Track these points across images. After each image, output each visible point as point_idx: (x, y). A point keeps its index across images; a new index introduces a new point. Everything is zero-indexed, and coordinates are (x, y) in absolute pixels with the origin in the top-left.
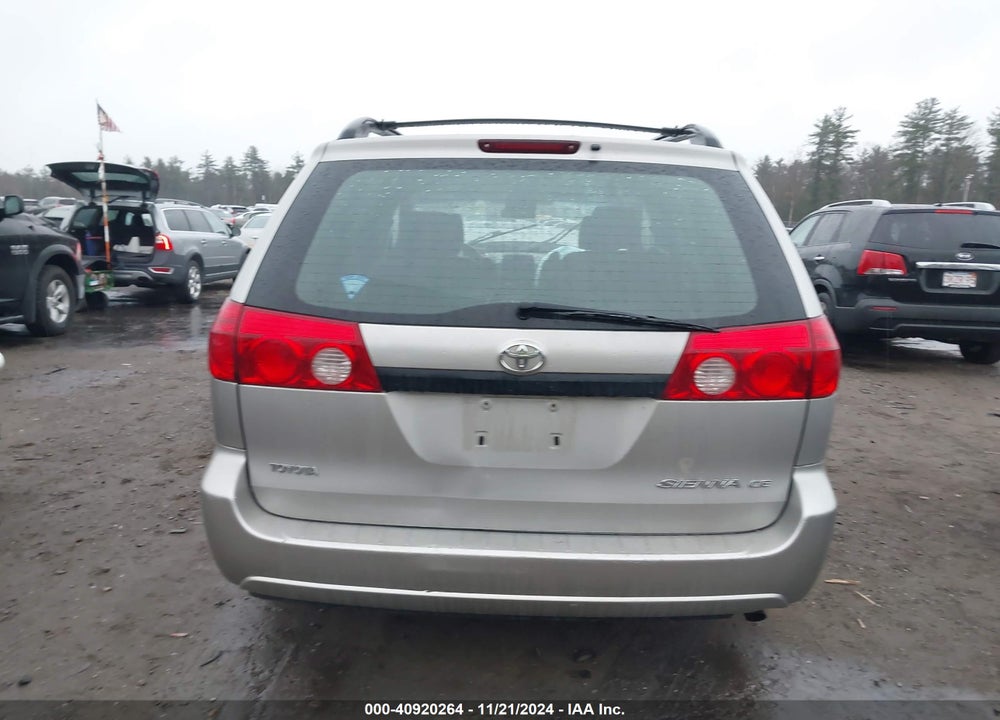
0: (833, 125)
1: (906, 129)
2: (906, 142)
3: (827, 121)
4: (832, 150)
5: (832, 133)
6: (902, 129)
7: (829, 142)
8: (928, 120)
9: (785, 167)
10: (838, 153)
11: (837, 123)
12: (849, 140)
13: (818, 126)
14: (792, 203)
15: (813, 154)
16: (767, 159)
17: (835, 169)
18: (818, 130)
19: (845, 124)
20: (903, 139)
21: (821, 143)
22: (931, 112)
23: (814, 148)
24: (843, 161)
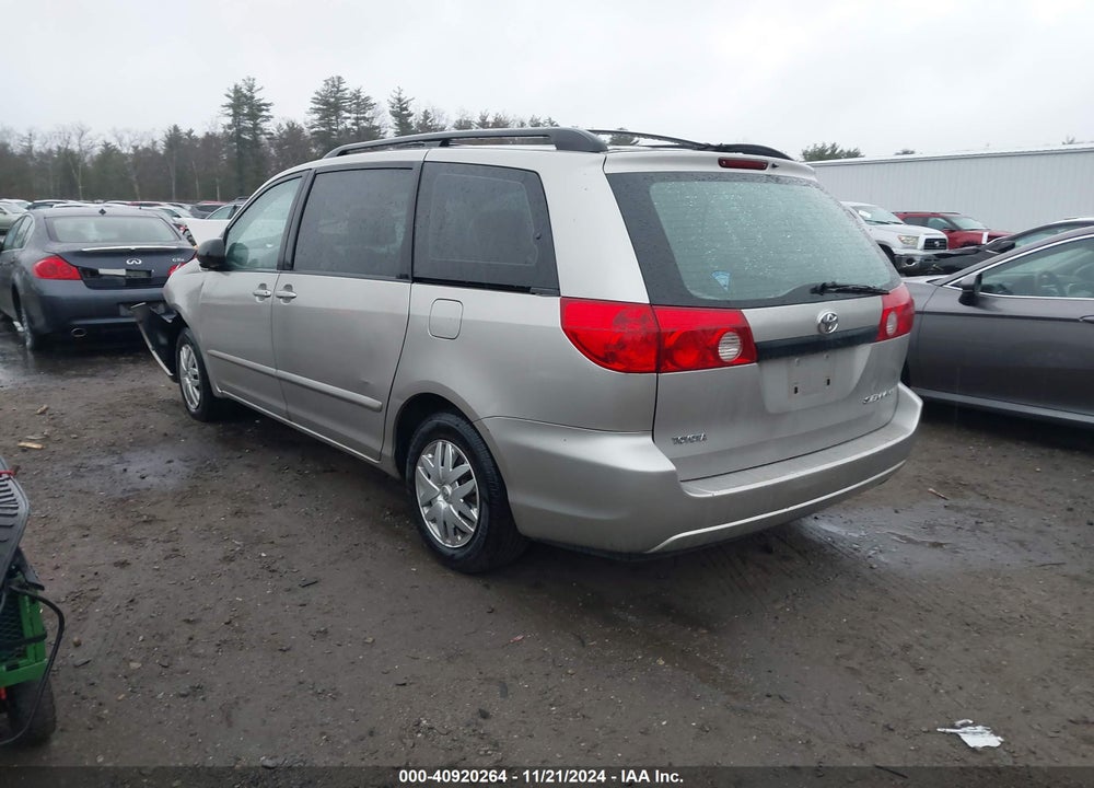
0: (245, 96)
1: (317, 106)
2: (320, 119)
3: (237, 91)
4: (249, 124)
5: (245, 105)
6: (313, 106)
7: (244, 115)
8: (337, 99)
9: (196, 139)
10: (256, 126)
11: (248, 94)
12: (264, 113)
13: (228, 96)
14: (217, 180)
15: (230, 127)
16: (176, 128)
17: (256, 143)
18: (230, 101)
19: (257, 96)
20: (316, 116)
21: (236, 115)
22: (338, 91)
23: (229, 120)
24: (263, 136)
